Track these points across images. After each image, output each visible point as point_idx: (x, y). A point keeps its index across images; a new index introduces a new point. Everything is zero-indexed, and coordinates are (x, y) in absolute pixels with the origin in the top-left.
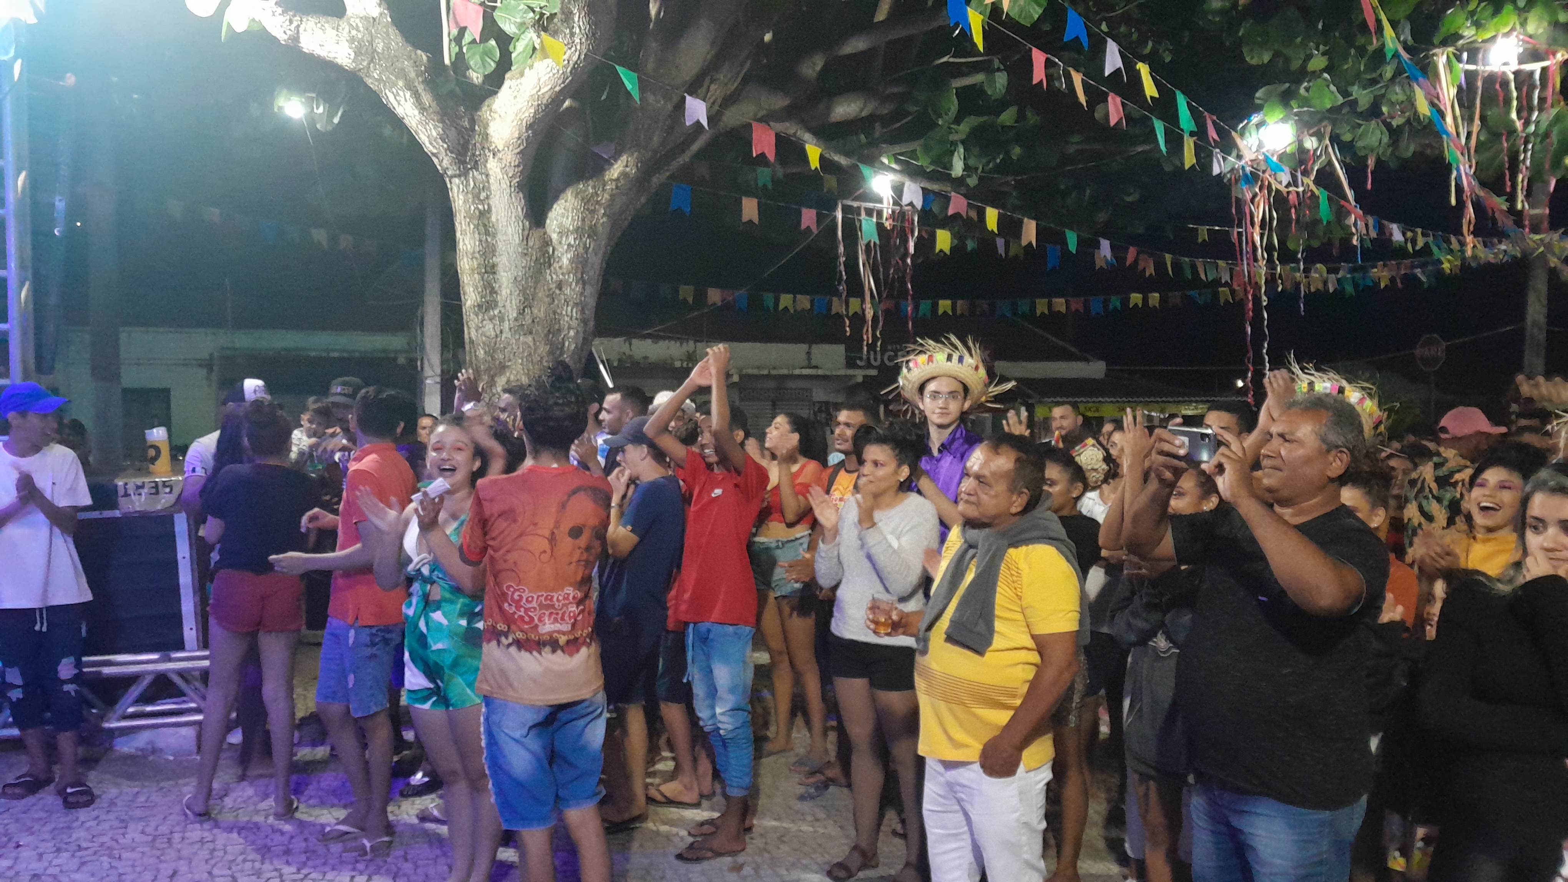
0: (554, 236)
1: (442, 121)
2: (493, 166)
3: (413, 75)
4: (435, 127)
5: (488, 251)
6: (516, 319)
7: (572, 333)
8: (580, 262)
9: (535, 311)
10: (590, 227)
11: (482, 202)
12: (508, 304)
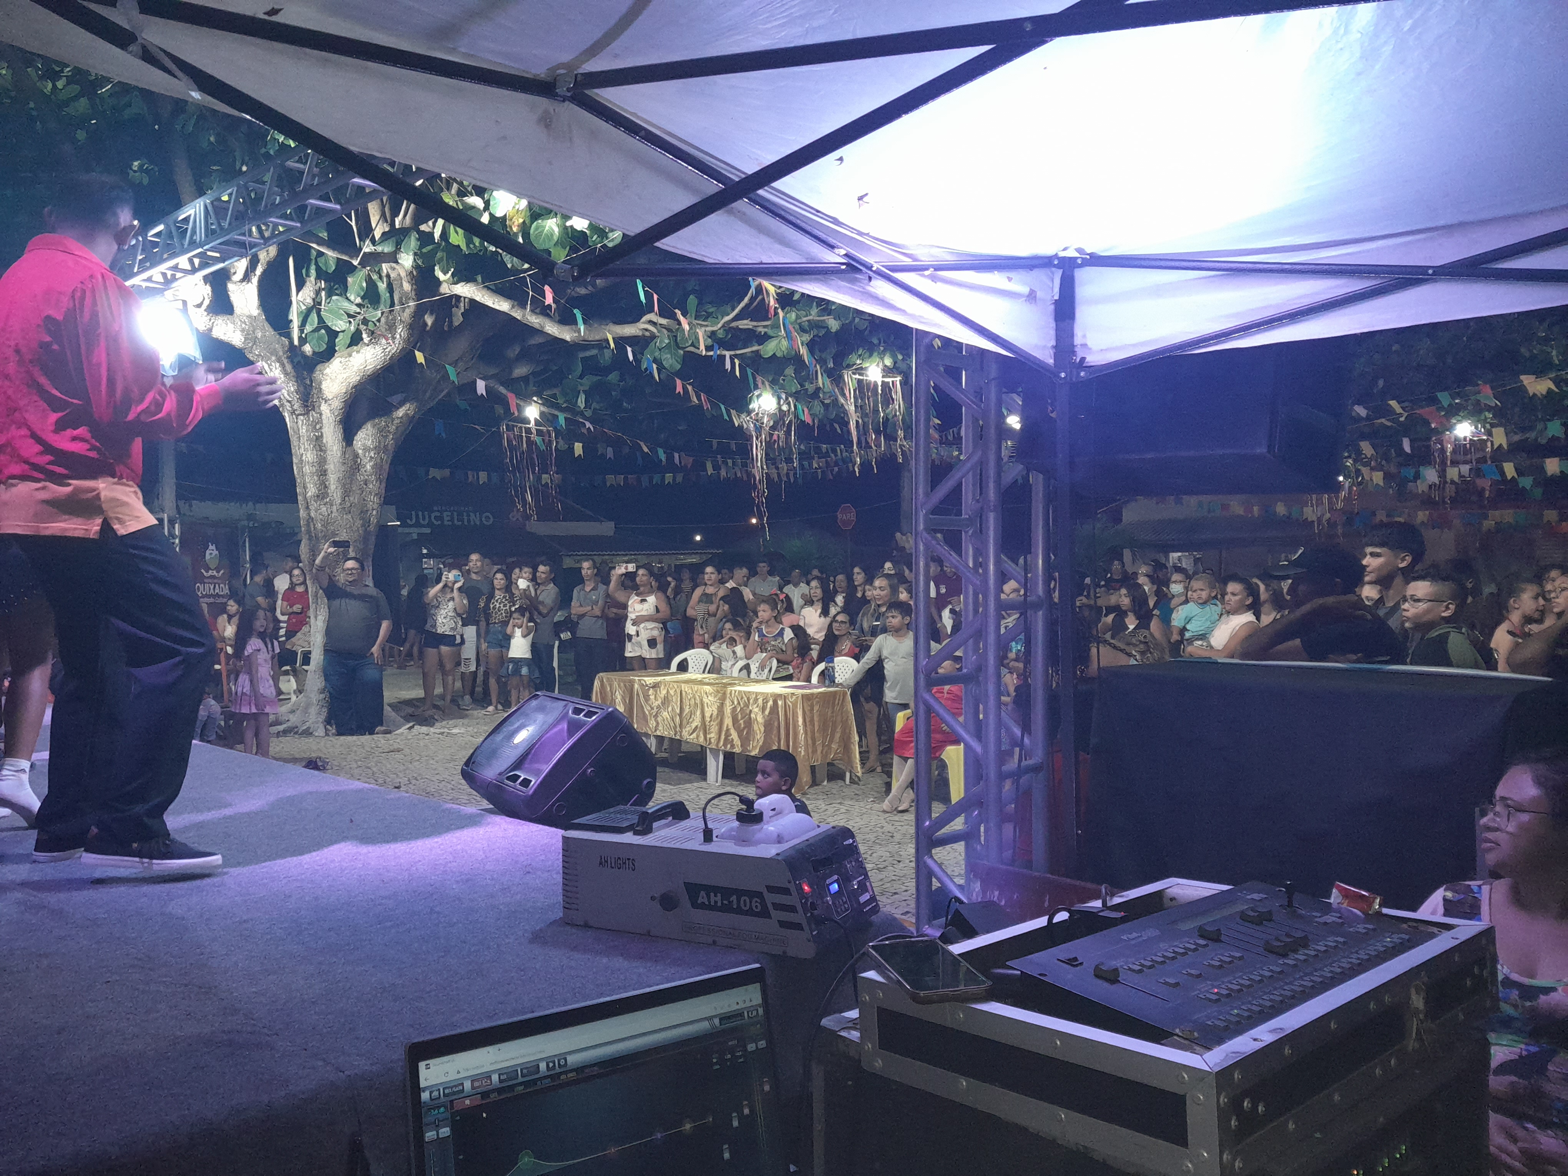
0: (360, 452)
1: (297, 382)
2: (324, 408)
3: (281, 353)
4: (293, 385)
5: (322, 462)
6: (341, 504)
7: (374, 512)
8: (377, 467)
9: (352, 499)
10: (384, 446)
11: (317, 431)
12: (335, 495)
